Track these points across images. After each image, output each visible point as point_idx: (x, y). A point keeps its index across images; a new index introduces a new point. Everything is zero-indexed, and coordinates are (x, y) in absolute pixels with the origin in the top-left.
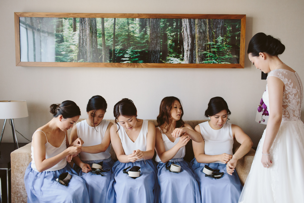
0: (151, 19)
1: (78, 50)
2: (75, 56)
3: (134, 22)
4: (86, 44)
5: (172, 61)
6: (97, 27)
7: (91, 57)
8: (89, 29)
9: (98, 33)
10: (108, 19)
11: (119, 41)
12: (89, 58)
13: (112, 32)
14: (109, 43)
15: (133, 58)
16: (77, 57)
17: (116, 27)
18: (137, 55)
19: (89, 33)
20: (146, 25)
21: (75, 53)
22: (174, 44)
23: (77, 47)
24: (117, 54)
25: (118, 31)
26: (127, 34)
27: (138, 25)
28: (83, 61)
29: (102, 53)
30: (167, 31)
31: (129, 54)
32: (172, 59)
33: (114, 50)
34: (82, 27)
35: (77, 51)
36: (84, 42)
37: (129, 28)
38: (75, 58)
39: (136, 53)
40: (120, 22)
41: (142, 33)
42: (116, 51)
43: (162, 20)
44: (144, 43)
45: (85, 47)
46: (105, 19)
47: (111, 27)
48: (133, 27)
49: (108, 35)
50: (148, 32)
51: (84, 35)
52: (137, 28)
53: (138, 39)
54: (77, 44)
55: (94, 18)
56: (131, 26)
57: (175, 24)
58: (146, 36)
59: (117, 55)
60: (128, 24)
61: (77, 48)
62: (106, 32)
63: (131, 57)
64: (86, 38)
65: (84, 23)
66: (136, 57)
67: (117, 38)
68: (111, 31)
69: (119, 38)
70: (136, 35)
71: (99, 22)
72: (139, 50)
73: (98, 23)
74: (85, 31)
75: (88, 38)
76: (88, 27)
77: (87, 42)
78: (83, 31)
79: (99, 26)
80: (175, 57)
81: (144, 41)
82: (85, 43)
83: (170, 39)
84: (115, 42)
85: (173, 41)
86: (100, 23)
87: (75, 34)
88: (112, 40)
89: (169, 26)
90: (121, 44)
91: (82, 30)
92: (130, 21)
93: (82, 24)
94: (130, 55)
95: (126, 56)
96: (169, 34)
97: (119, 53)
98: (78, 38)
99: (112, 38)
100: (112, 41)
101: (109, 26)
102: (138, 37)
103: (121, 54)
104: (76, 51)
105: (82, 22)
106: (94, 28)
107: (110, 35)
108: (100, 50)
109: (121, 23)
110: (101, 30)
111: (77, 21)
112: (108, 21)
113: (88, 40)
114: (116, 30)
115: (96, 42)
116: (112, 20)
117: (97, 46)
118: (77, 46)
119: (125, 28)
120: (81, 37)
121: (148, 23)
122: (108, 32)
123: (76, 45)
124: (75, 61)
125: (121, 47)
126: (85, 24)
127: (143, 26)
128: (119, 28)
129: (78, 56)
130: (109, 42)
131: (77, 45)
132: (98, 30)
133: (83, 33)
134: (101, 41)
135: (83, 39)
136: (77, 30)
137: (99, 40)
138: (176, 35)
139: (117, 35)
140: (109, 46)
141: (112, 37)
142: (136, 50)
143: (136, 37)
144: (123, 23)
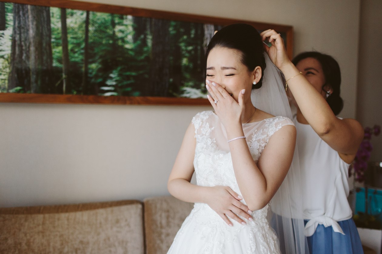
0: (153, 20)
1: (11, 68)
2: (3, 81)
3: (125, 22)
4: (28, 57)
5: (188, 93)
6: (52, 26)
7: (39, 82)
8: (34, 27)
9: (53, 36)
10: (75, 11)
11: (95, 55)
12: (34, 85)
13: (82, 37)
14: (77, 57)
15: (121, 87)
16: (7, 82)
17: (91, 28)
18: (129, 82)
19: (34, 34)
20: (145, 29)
21: (3, 73)
22: (191, 65)
23: (6, 62)
24: (91, 78)
25: (95, 36)
26: (111, 42)
27: (130, 29)
28: (20, 90)
29: (62, 76)
30: (181, 42)
31: (114, 79)
32: (188, 89)
33: (87, 72)
34: (19, 23)
35: (8, 70)
36: (24, 52)
37: (114, 32)
38: (4, 84)
39: (128, 78)
40: (98, 19)
41: (139, 42)
42: (91, 73)
43: (173, 23)
44: (142, 61)
45: (25, 62)
46: (69, 11)
47: (80, 27)
48: (123, 30)
49: (75, 41)
50: (150, 43)
51: (23, 39)
52: (129, 34)
53: (131, 53)
54: (8, 55)
55: (46, 7)
56: (118, 28)
57: (193, 32)
58: (145, 49)
59: (93, 80)
60: (114, 24)
61: (9, 63)
62: (70, 36)
63: (120, 85)
64: (28, 44)
65: (24, 15)
66: (128, 86)
67: (92, 49)
68: (81, 34)
69: (96, 50)
70: (128, 46)
71: (55, 15)
72: (134, 74)
73: (53, 16)
74: (26, 30)
75: (32, 44)
76: (33, 24)
77: (31, 52)
78: (22, 30)
79: (56, 23)
80: (193, 87)
81: (142, 57)
82: (26, 53)
83: (185, 57)
84: (89, 56)
85: (190, 60)
86: (58, 17)
87: (3, 35)
88: (83, 51)
89: (185, 34)
90: (100, 60)
91: (20, 29)
92: (117, 20)
93: (19, 17)
94: (116, 81)
95: (109, 82)
96: (183, 48)
97: (96, 76)
98: (10, 43)
99: (82, 49)
100: (81, 54)
101: (76, 26)
102: (131, 50)
103: (100, 80)
104: (4, 70)
105: (19, 12)
106: (46, 26)
107: (78, 41)
108: (58, 71)
109: (99, 22)
110: (60, 30)
111: (7, 8)
112: (75, 16)
113: (32, 49)
114: (90, 35)
115: (50, 54)
116: (82, 14)
117: (52, 62)
118: (7, 60)
119: (108, 31)
120: (18, 42)
121: (148, 26)
122: (75, 36)
123: (6, 57)
124: (4, 89)
125: (100, 66)
126: (26, 16)
127: (139, 30)
128: (96, 31)
129: (9, 80)
130: (76, 55)
131: (8, 57)
132: (53, 31)
133: (22, 35)
134: (59, 52)
135: (21, 46)
136: (8, 28)
137: (55, 52)
138: (195, 50)
139: (92, 43)
140: (76, 63)
141: (83, 45)
142: (128, 73)
143: (128, 49)
144: (103, 21)
